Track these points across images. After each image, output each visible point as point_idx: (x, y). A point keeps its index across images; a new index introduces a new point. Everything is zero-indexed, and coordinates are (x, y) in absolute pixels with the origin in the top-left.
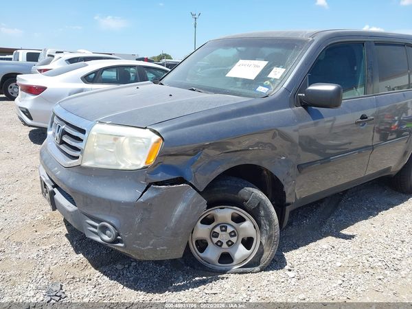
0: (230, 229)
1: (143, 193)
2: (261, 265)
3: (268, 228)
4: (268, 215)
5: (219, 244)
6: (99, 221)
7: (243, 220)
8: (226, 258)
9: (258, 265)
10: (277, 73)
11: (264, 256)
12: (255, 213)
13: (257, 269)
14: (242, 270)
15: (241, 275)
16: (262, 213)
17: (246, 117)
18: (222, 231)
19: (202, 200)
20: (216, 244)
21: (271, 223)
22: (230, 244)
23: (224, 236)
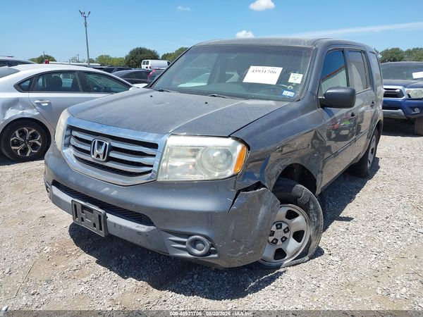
0: (284, 226)
1: (234, 201)
2: (309, 254)
3: (316, 219)
4: (316, 208)
5: (275, 242)
6: (188, 235)
7: (296, 215)
8: (280, 254)
9: (306, 255)
10: (296, 78)
11: (312, 245)
12: (306, 208)
13: (307, 258)
14: (295, 262)
15: (295, 267)
16: (312, 206)
17: (294, 120)
18: (277, 229)
19: (277, 201)
20: (272, 242)
21: (318, 213)
22: (284, 240)
23: (279, 233)
